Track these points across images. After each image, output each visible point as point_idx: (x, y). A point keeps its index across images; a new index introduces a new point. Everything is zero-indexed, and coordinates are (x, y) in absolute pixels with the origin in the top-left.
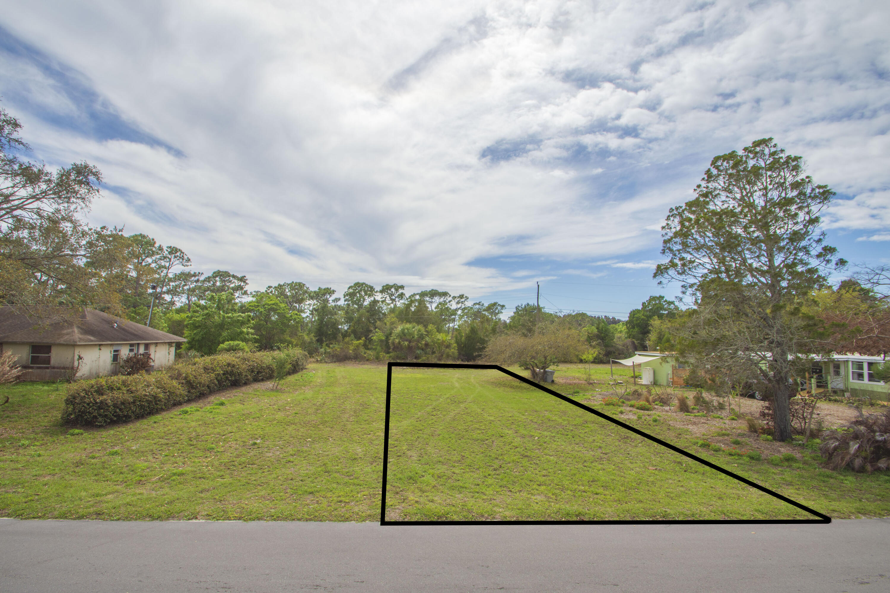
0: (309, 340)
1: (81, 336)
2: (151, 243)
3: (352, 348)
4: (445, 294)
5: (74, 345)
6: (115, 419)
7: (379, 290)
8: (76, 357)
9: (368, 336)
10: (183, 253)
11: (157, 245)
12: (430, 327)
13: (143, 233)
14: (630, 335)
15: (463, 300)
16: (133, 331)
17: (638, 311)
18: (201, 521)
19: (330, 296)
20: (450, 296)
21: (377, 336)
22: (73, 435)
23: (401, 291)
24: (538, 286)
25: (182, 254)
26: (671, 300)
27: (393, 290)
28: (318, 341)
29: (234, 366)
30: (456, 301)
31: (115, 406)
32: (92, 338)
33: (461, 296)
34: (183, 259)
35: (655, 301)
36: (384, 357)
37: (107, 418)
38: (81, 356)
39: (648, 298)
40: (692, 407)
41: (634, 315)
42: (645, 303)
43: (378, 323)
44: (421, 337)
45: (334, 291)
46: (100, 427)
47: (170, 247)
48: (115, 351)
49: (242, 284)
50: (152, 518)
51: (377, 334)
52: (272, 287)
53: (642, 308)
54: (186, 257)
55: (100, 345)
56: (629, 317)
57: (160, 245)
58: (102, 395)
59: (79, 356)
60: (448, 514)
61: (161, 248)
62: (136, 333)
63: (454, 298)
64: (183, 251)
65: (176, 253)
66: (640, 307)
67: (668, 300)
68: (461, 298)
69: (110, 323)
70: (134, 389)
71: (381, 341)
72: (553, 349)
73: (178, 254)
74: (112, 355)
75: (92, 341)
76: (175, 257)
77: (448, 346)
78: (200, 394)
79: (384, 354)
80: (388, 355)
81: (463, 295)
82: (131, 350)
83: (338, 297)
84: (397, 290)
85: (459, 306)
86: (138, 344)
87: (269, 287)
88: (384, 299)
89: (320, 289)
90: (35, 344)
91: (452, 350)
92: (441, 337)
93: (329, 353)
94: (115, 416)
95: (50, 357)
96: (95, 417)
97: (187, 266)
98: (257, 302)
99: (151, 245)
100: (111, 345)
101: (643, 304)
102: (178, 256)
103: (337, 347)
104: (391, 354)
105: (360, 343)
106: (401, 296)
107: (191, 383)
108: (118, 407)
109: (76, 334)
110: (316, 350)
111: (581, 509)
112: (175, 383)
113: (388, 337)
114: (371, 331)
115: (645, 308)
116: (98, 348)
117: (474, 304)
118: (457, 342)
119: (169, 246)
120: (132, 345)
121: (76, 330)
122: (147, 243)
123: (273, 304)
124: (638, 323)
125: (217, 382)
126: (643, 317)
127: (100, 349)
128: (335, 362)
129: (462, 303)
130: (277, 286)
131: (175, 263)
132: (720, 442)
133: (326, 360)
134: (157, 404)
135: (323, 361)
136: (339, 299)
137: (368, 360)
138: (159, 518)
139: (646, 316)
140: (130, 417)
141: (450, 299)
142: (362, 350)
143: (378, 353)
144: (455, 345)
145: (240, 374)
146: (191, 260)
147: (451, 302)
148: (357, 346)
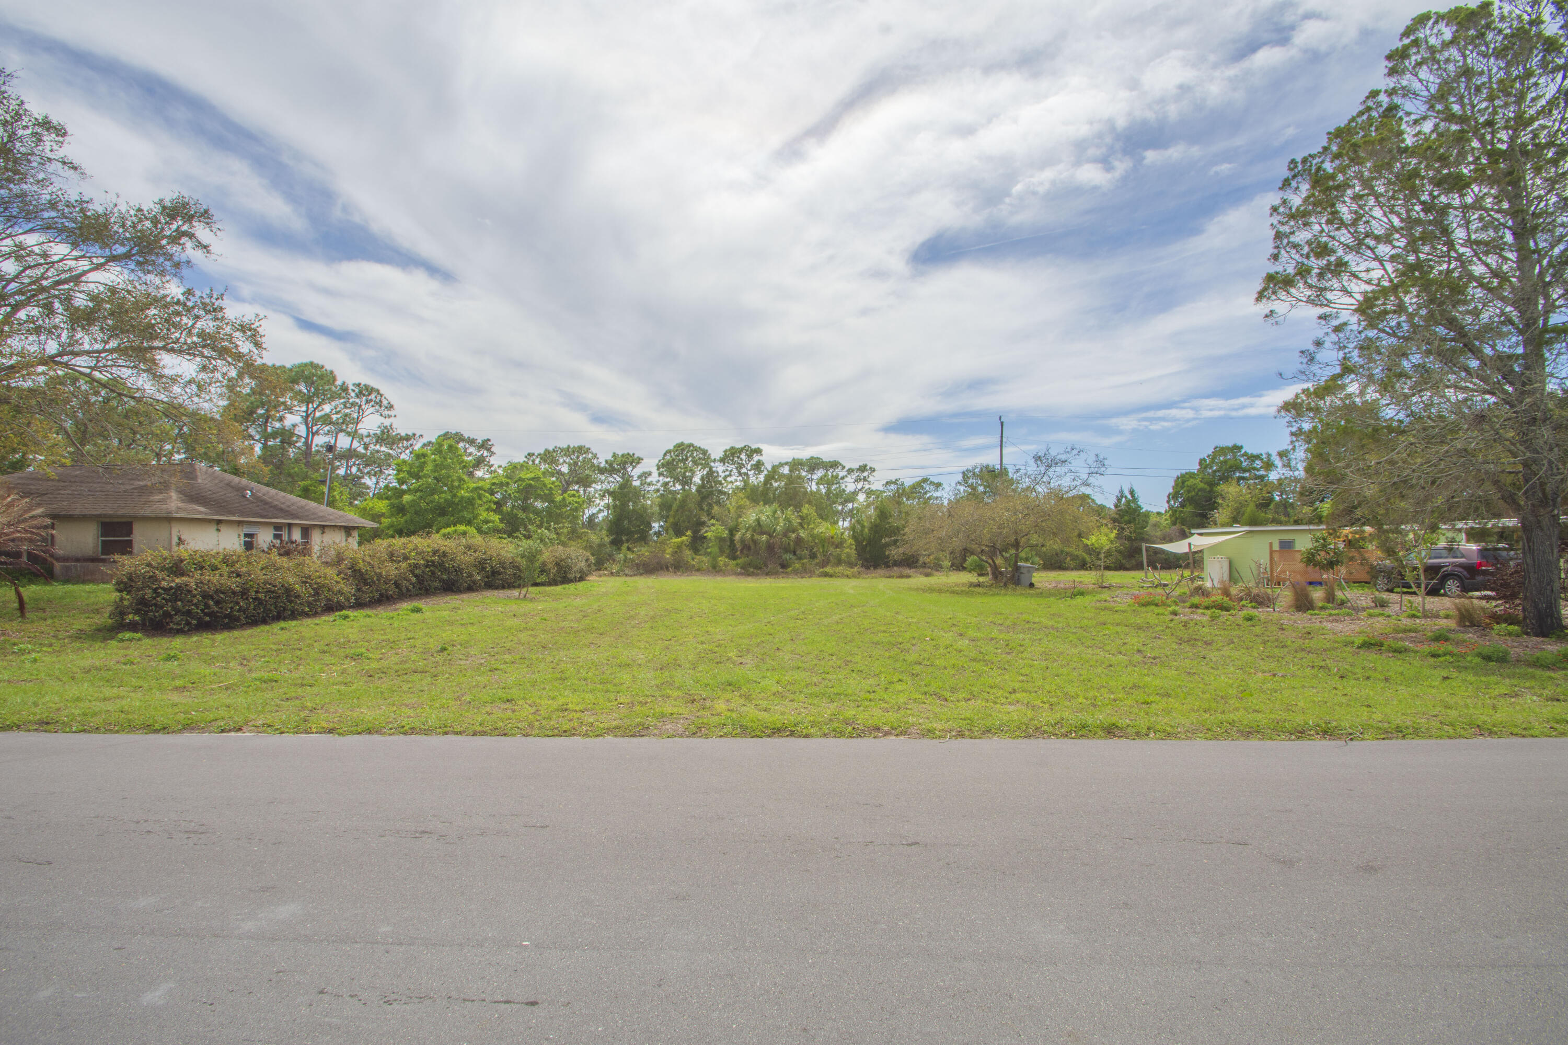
0: (598, 541)
1: (180, 504)
2: (330, 377)
3: (669, 550)
4: (835, 464)
5: (169, 519)
6: (207, 619)
7: (718, 458)
8: (175, 540)
9: (699, 531)
10: (381, 396)
11: (339, 383)
12: (806, 509)
13: (316, 362)
14: (1177, 519)
15: (865, 474)
16: (281, 505)
17: (1191, 475)
18: (247, 734)
19: (634, 467)
20: (844, 467)
21: (714, 531)
22: (122, 640)
23: (756, 458)
24: (1002, 424)
25: (379, 398)
26: (1255, 453)
27: (743, 456)
28: (613, 542)
29: (445, 554)
30: (854, 477)
31: (206, 596)
32: (202, 509)
33: (863, 468)
34: (381, 406)
35: (1225, 455)
36: (726, 565)
37: (192, 618)
38: (183, 537)
39: (1210, 451)
40: (1320, 604)
41: (1183, 482)
42: (1205, 460)
43: (716, 509)
44: (790, 529)
45: (639, 460)
46: (179, 632)
47: (359, 385)
48: (246, 535)
49: (486, 453)
50: (149, 728)
51: (713, 528)
52: (533, 454)
53: (1199, 470)
54: (385, 402)
55: (219, 522)
56: (1173, 488)
57: (344, 383)
58: (183, 575)
59: (180, 539)
60: (795, 725)
61: (344, 388)
62: (285, 508)
63: (850, 471)
64: (381, 392)
65: (369, 395)
66: (1195, 468)
67: (1250, 452)
68: (863, 471)
69: (241, 490)
70: (244, 570)
71: (721, 540)
72: (1032, 518)
73: (373, 397)
74: (242, 543)
75: (201, 513)
76: (367, 402)
77: (840, 545)
78: (381, 595)
79: (727, 560)
80: (734, 562)
81: (865, 466)
82: (277, 537)
83: (646, 470)
84: (750, 457)
85: (860, 486)
86: (290, 525)
87: (529, 454)
88: (727, 473)
89: (614, 455)
90: (108, 520)
91: (847, 550)
92: (823, 528)
93: (632, 560)
94: (206, 614)
95: (131, 541)
96: (167, 615)
97: (389, 416)
98: (507, 477)
99: (328, 382)
100: (240, 523)
101: (1202, 461)
102: (371, 400)
103: (644, 552)
104: (739, 561)
105: (682, 542)
106: (758, 466)
107: (362, 575)
108: (212, 597)
109: (174, 503)
110: (611, 557)
111: (1114, 720)
112: (331, 572)
113: (732, 531)
114: (703, 524)
115: (1206, 468)
116: (216, 527)
117: (887, 483)
118: (854, 537)
119: (357, 382)
120: (278, 527)
121: (174, 495)
122: (321, 377)
123: (533, 479)
124: (1192, 497)
125: (414, 580)
126: (1202, 485)
127: (218, 530)
128: (641, 574)
129: (865, 479)
130: (542, 452)
131: (367, 413)
132: (1402, 639)
133: (627, 572)
134: (291, 602)
135: (621, 573)
136: (650, 474)
137: (698, 570)
138: (165, 729)
139: (1207, 483)
140: (238, 619)
141: (843, 473)
142: (688, 553)
143: (715, 559)
144: (850, 541)
145: (458, 570)
146: (395, 407)
147: (846, 479)
148: (679, 547)
